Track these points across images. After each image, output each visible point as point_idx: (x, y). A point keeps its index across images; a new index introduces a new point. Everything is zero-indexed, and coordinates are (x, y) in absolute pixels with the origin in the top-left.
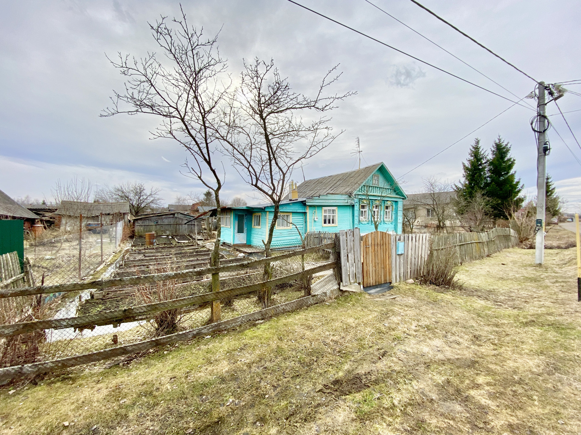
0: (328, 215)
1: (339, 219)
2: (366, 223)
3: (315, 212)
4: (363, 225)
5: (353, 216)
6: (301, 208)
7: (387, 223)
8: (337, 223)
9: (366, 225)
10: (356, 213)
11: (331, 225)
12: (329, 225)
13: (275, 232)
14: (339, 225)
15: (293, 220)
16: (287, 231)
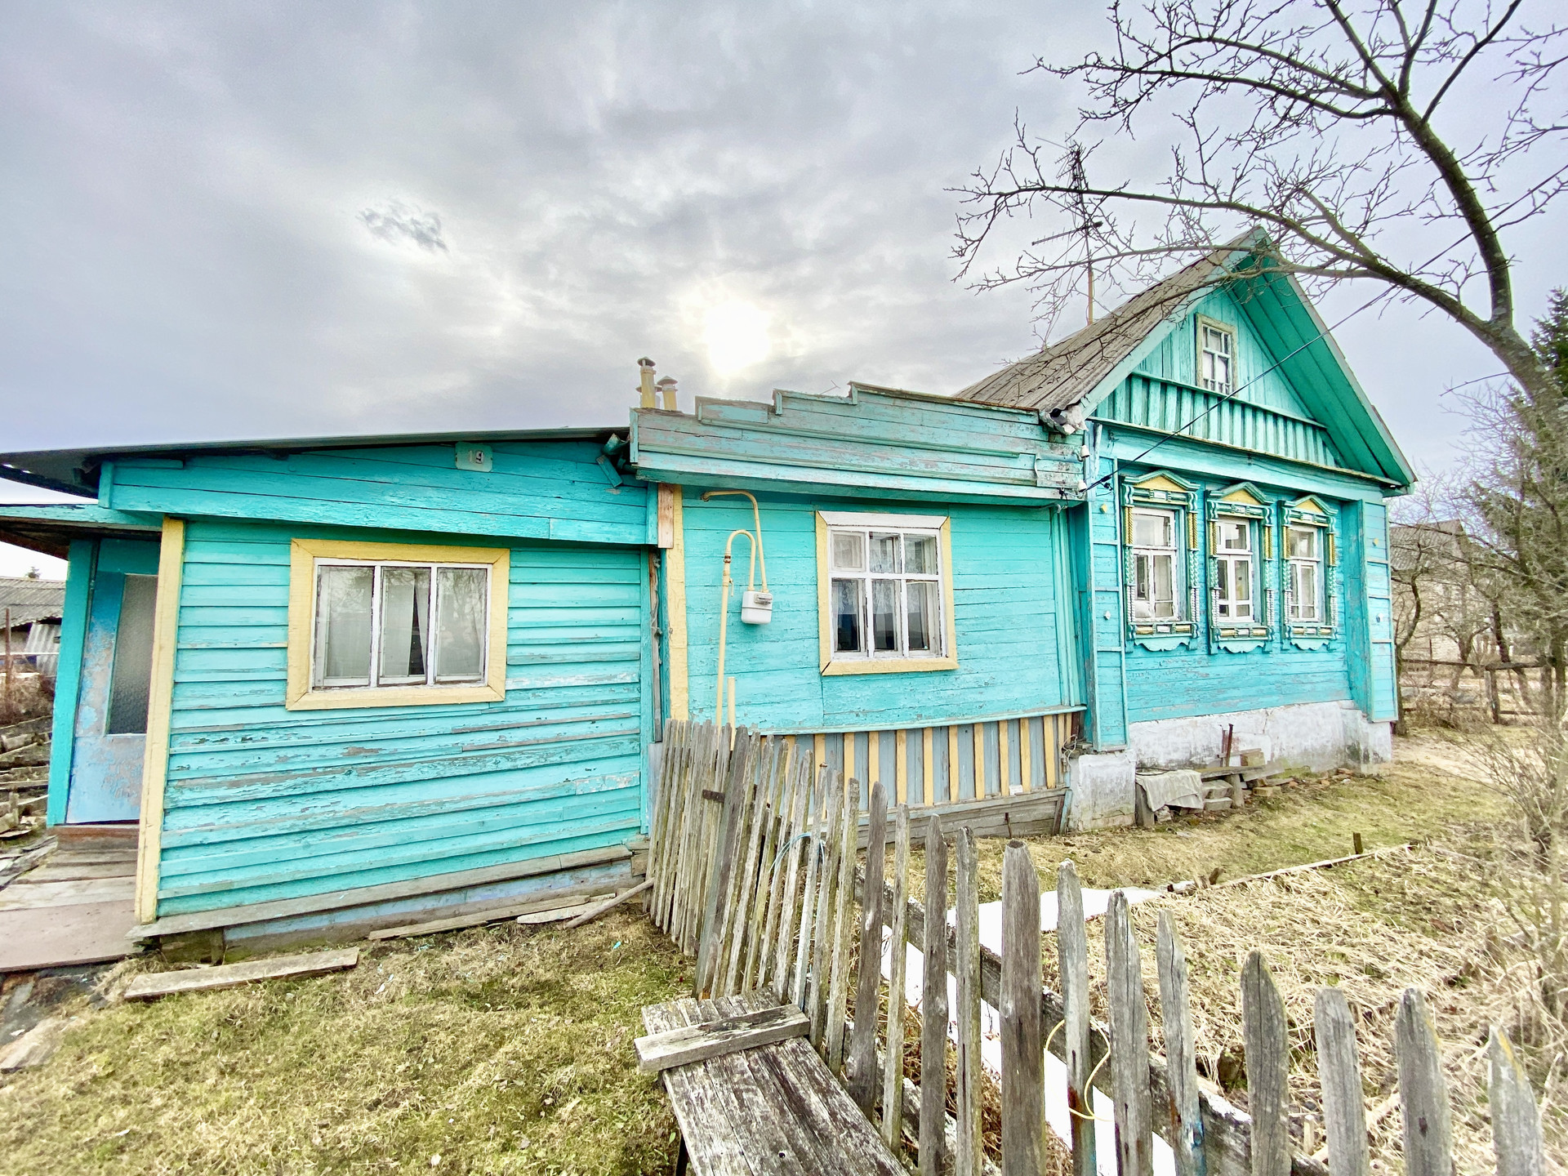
0: (869, 576)
1: (964, 612)
2: (1171, 644)
3: (743, 546)
4: (1150, 662)
5: (1081, 592)
6: (601, 510)
7: (1304, 644)
8: (950, 643)
9: (1172, 662)
10: (1102, 569)
11: (904, 658)
12: (888, 660)
13: (273, 739)
14: (971, 664)
15: (521, 617)
16: (448, 725)
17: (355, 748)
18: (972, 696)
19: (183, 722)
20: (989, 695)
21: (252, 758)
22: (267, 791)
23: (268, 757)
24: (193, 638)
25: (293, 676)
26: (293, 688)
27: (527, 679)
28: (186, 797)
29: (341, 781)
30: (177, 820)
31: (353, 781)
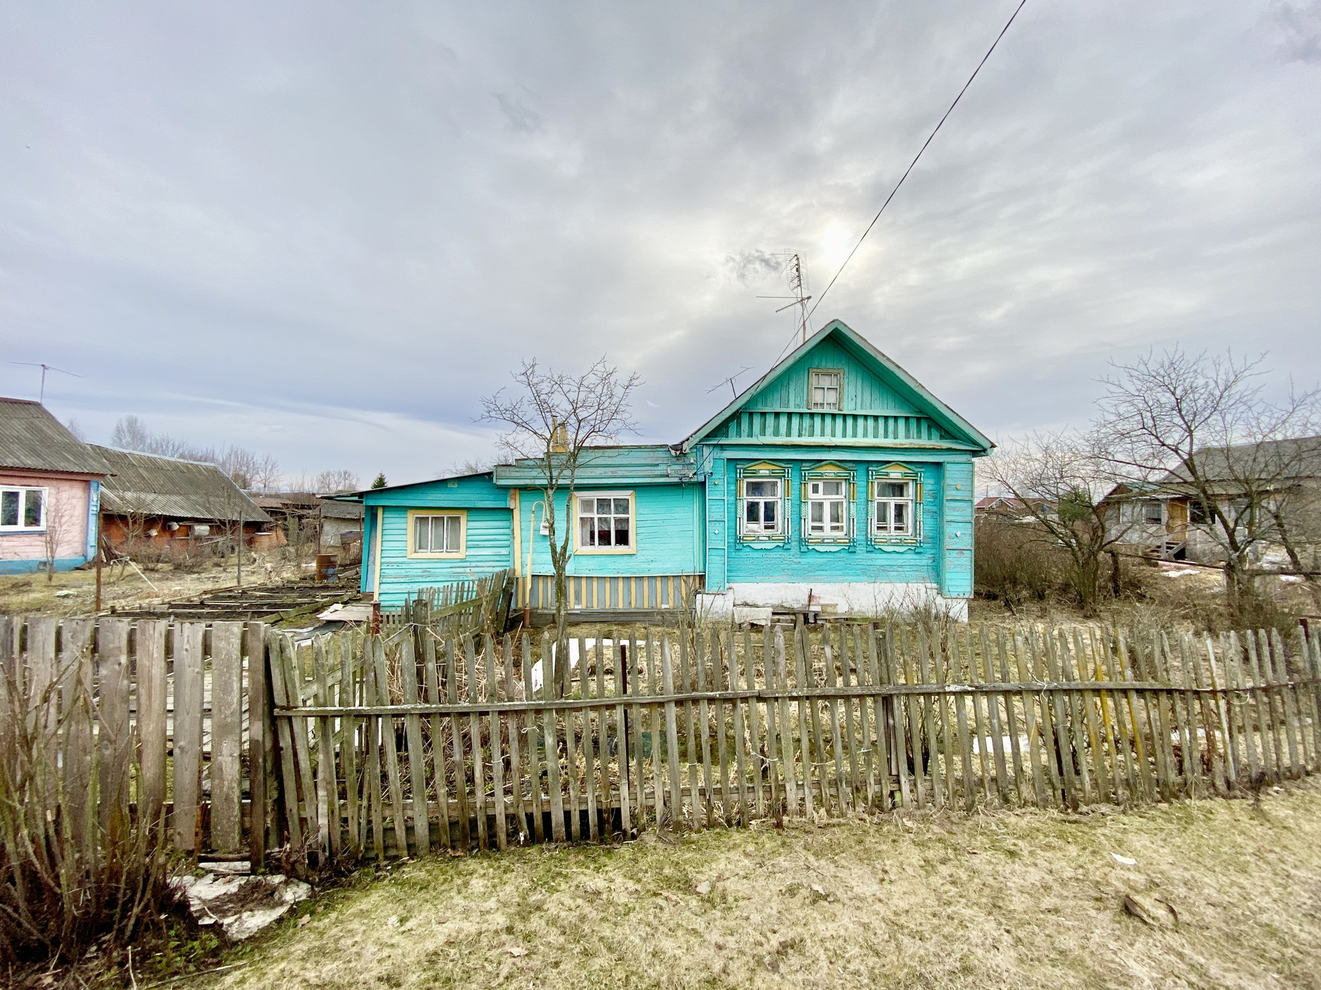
0: (596, 516)
2: (769, 546)
4: (754, 554)
5: (704, 520)
6: (491, 497)
8: (639, 543)
10: (715, 510)
11: (613, 549)
12: (606, 549)
13: (404, 566)
14: (643, 552)
15: (470, 532)
16: (449, 565)
17: (425, 570)
18: (646, 566)
19: (383, 560)
20: (652, 565)
21: (399, 571)
22: (402, 580)
23: (403, 571)
24: (386, 538)
25: (409, 549)
26: (409, 552)
27: (472, 552)
28: (384, 580)
29: (420, 579)
30: (382, 586)
31: (424, 580)
